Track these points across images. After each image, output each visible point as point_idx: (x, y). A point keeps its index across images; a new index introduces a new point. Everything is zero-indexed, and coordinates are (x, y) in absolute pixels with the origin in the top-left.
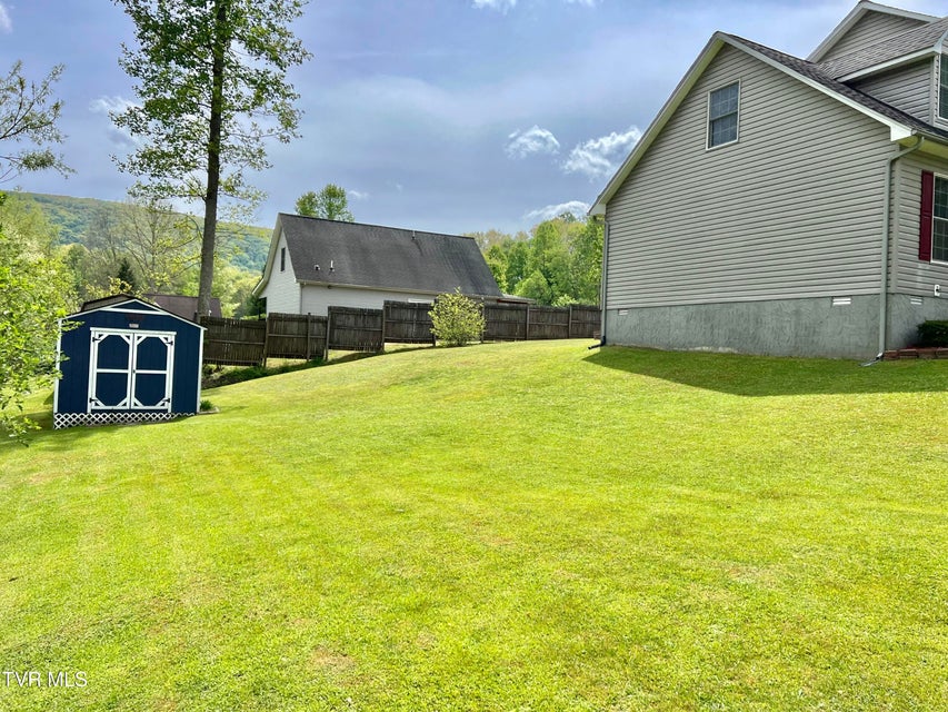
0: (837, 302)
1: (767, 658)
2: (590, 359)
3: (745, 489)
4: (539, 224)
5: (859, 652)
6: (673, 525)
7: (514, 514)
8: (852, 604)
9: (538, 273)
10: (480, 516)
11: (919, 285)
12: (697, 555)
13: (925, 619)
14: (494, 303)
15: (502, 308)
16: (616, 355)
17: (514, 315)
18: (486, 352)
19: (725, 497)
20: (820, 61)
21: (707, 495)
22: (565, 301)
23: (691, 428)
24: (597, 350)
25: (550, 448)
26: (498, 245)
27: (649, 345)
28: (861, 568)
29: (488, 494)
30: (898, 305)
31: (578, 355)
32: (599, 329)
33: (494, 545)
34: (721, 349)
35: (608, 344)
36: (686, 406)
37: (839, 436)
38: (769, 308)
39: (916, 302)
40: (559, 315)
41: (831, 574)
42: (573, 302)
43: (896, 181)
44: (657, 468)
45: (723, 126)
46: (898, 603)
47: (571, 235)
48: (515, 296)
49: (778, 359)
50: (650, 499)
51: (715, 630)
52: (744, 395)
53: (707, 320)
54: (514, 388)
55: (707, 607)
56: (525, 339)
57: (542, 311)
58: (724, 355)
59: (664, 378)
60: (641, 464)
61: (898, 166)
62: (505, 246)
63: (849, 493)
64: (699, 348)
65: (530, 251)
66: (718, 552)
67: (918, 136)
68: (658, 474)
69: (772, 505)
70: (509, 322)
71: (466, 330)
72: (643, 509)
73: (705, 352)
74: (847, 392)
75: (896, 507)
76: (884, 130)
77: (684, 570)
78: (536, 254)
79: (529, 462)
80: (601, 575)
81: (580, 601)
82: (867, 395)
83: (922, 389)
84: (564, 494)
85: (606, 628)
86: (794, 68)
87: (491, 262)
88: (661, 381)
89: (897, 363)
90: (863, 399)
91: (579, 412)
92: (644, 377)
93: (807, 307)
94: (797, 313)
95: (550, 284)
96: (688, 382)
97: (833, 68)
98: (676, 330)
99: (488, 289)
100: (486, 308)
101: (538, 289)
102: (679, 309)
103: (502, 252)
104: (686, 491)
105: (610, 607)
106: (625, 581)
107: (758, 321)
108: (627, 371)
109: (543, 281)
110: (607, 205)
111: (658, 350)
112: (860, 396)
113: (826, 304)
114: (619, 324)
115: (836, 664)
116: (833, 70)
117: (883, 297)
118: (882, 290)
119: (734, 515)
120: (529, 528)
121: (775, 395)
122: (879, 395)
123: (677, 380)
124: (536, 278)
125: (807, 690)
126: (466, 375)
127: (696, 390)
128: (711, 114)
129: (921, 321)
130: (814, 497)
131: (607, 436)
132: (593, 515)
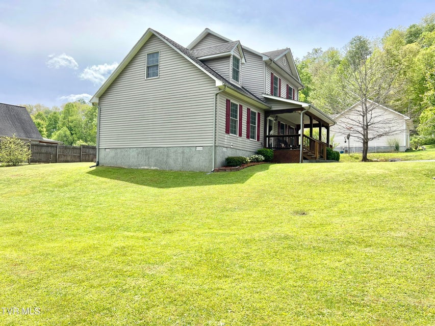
0: (198, 149)
1: (158, 306)
2: (90, 173)
3: (158, 230)
4: (67, 103)
5: (194, 295)
6: (123, 252)
7: (39, 256)
8: (194, 275)
9: (65, 128)
10: (17, 260)
11: (226, 143)
12: (132, 264)
13: (219, 277)
14: (37, 143)
15: (43, 146)
16: (104, 171)
17: (49, 149)
18: (30, 169)
19: (148, 235)
20: (191, 49)
21: (141, 235)
22: (80, 143)
23: (137, 204)
24: (94, 168)
25: (65, 219)
26: (41, 112)
27: (120, 166)
28: (199, 259)
29: (24, 247)
30: (219, 150)
31: (84, 171)
32: (96, 158)
33: (24, 275)
34: (152, 168)
35: (100, 165)
36: (136, 195)
37: (197, 203)
38: (172, 150)
39: (225, 150)
40: (75, 150)
41: (187, 264)
42: (84, 144)
43: (218, 102)
44: (119, 224)
45: (152, 70)
46: (210, 272)
47: (83, 111)
48: (52, 140)
49: (175, 172)
50: (114, 240)
51: (136, 298)
52: (161, 188)
53: (147, 154)
54: (47, 188)
55: (134, 287)
56: (56, 162)
57: (66, 148)
58: (154, 170)
59: (126, 181)
60: (111, 223)
61: (218, 96)
62: (46, 113)
63: (198, 227)
64: (143, 167)
65: (61, 117)
66: (142, 260)
67: (225, 86)
68: (119, 227)
69: (168, 236)
70: (46, 153)
71: (19, 157)
72: (110, 245)
73: (145, 169)
74: (201, 185)
75: (215, 231)
76: (213, 81)
77: (125, 272)
78: (64, 118)
79: (52, 227)
80: (84, 281)
81: (70, 297)
82: (208, 186)
83: (226, 183)
84: (69, 243)
85: (83, 308)
86: (180, 50)
87: (36, 121)
88: (125, 183)
89: (218, 173)
90: (206, 187)
91: (82, 199)
92: (116, 181)
93: (187, 150)
94: (183, 152)
95: (72, 134)
96: (137, 183)
97: (196, 53)
98: (132, 159)
99: (34, 136)
100: (32, 145)
101: (65, 136)
102: (135, 149)
103: (44, 116)
104: (132, 234)
105: (87, 297)
106: (95, 282)
107: (168, 156)
108: (108, 178)
109: (68, 133)
110: (99, 98)
111: (124, 168)
112: (205, 187)
113: (194, 149)
114: (105, 156)
115: (185, 303)
116: (196, 54)
117: (214, 147)
118: (213, 145)
119: (151, 243)
120: (47, 263)
121: (174, 187)
122: (212, 186)
123: (132, 182)
124: (64, 131)
125: (172, 317)
126: (17, 182)
127: (140, 186)
128: (148, 63)
129: (227, 157)
130: (186, 230)
131: (96, 211)
132: (83, 252)
